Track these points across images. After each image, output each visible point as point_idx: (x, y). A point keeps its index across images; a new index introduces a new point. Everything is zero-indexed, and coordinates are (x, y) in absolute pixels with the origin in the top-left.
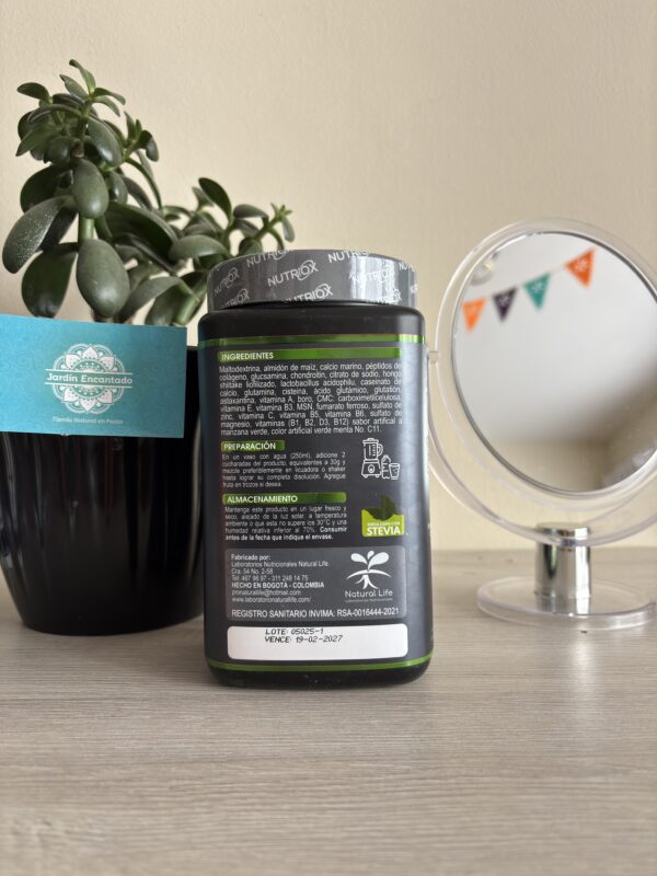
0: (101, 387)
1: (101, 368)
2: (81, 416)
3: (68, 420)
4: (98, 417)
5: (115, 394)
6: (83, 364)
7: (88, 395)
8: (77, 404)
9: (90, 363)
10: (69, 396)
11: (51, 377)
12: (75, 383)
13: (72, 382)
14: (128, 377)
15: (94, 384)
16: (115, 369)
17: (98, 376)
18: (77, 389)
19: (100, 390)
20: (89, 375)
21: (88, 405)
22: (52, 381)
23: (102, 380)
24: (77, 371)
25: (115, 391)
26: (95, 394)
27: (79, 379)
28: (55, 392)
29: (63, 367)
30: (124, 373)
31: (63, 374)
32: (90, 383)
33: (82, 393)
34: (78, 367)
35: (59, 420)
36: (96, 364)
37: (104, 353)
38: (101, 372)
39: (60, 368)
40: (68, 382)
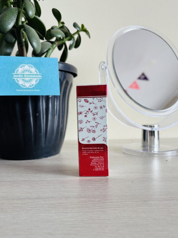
0: (31, 79)
1: (31, 72)
2: (26, 89)
3: (21, 90)
4: (31, 89)
5: (36, 81)
6: (25, 71)
7: (27, 81)
8: (24, 85)
9: (27, 71)
10: (21, 82)
11: (14, 76)
13: (21, 77)
14: (40, 75)
15: (29, 77)
16: (36, 72)
17: (30, 75)
18: (23, 80)
19: (31, 80)
20: (27, 75)
21: (27, 85)
22: (15, 77)
23: (31, 76)
24: (23, 73)
25: (36, 80)
26: (29, 81)
28: (16, 81)
29: (18, 72)
30: (39, 74)
31: (18, 75)
32: (28, 77)
33: (25, 81)
34: (23, 72)
35: (18, 90)
36: (29, 71)
37: (31, 67)
38: (31, 73)
39: (17, 73)
40: (20, 77)
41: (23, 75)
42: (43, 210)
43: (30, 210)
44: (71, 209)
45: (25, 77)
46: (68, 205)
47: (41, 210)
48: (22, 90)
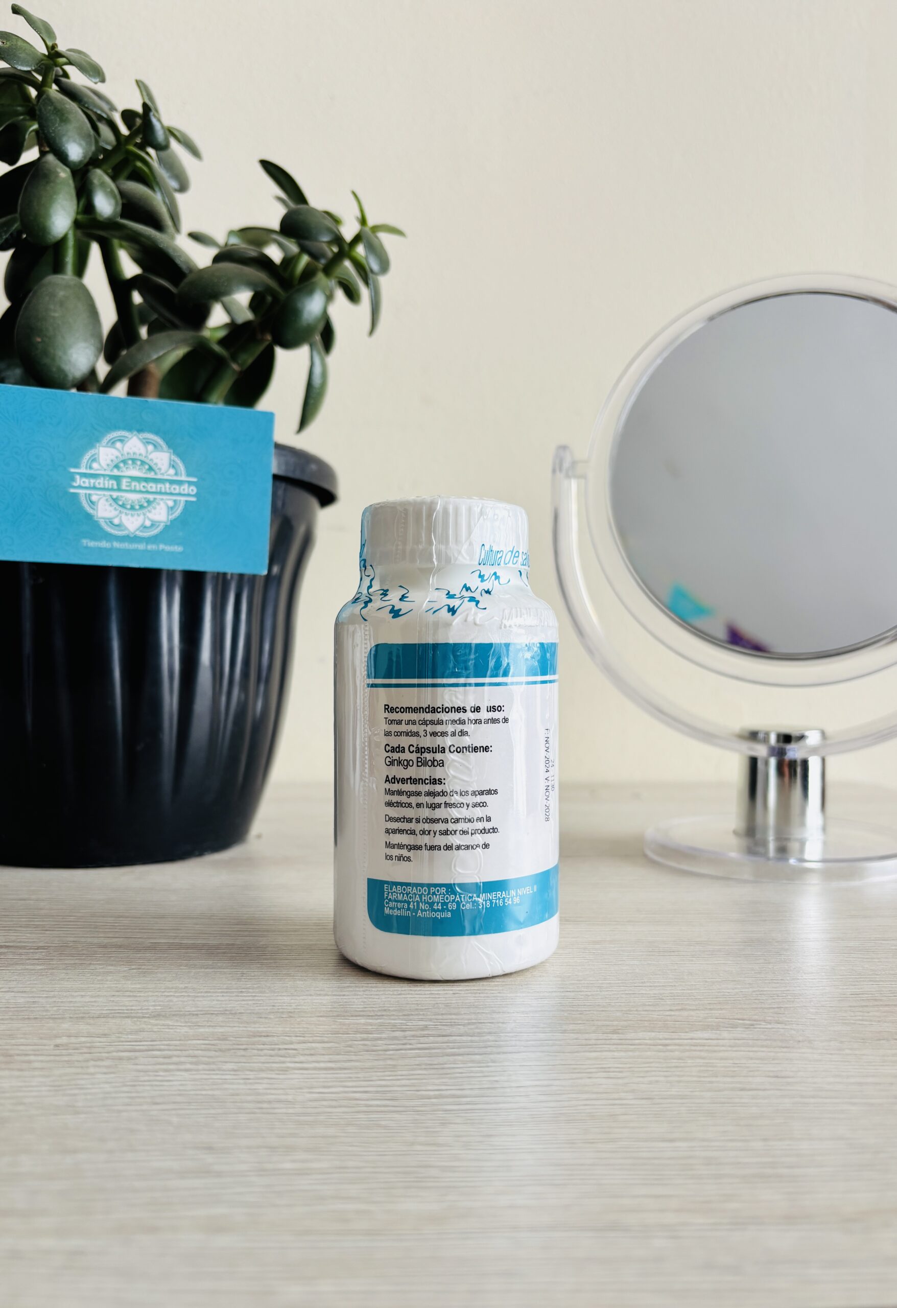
0: (151, 497)
1: (151, 469)
2: (124, 539)
3: (104, 544)
4: (148, 540)
5: (172, 508)
6: (124, 462)
7: (132, 508)
8: (116, 521)
9: (134, 461)
10: (104, 511)
11: (79, 481)
12: (112, 489)
13: (109, 490)
14: (190, 483)
15: (141, 492)
16: (172, 471)
17: (146, 480)
18: (115, 500)
19: (149, 502)
20: (134, 479)
21: (132, 523)
22: (80, 487)
23: (152, 487)
24: (116, 472)
25: (171, 504)
26: (142, 507)
27: (119, 484)
28: (84, 504)
29: (95, 465)
30: (184, 478)
31: (95, 476)
32: (135, 491)
33: (123, 506)
34: (117, 467)
35: (92, 544)
36: (143, 463)
37: (155, 446)
38: (151, 475)
39: (91, 468)
40: (104, 489)
41: (117, 479)
42: (183, 1059)
43: (129, 1059)
44: (302, 1058)
45: (124, 487)
46: (291, 1043)
47: (175, 1059)
48: (107, 541)
